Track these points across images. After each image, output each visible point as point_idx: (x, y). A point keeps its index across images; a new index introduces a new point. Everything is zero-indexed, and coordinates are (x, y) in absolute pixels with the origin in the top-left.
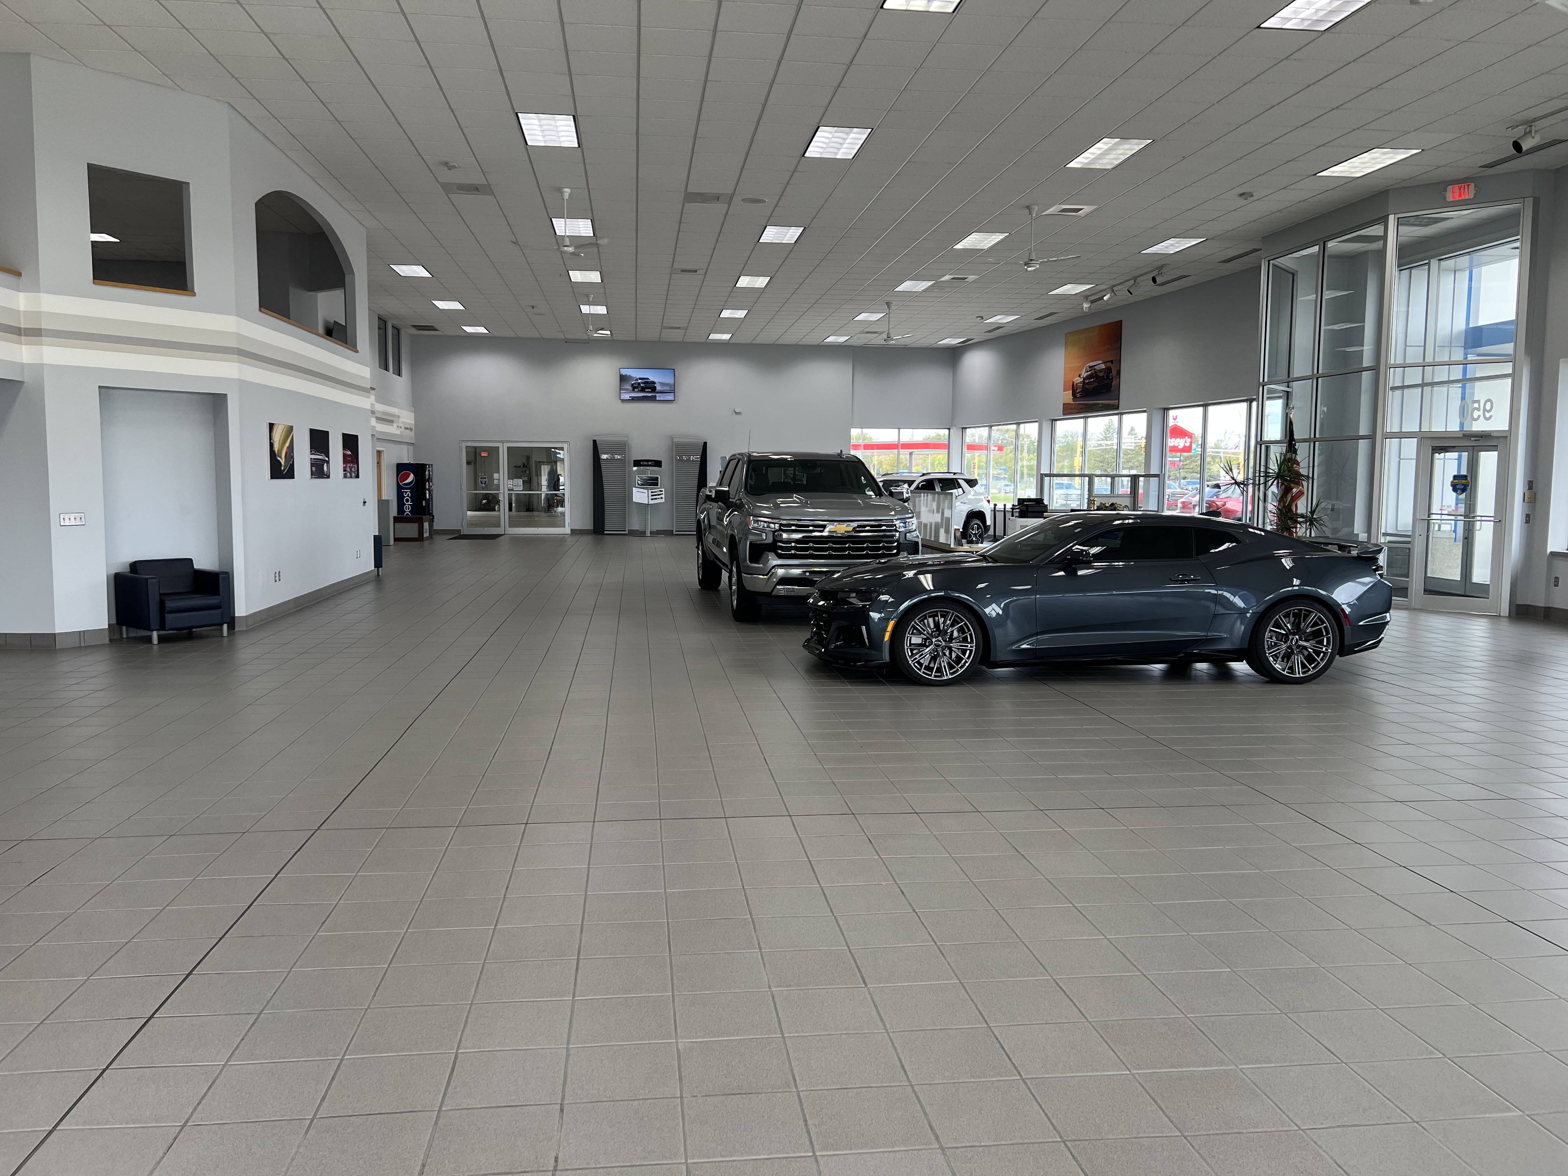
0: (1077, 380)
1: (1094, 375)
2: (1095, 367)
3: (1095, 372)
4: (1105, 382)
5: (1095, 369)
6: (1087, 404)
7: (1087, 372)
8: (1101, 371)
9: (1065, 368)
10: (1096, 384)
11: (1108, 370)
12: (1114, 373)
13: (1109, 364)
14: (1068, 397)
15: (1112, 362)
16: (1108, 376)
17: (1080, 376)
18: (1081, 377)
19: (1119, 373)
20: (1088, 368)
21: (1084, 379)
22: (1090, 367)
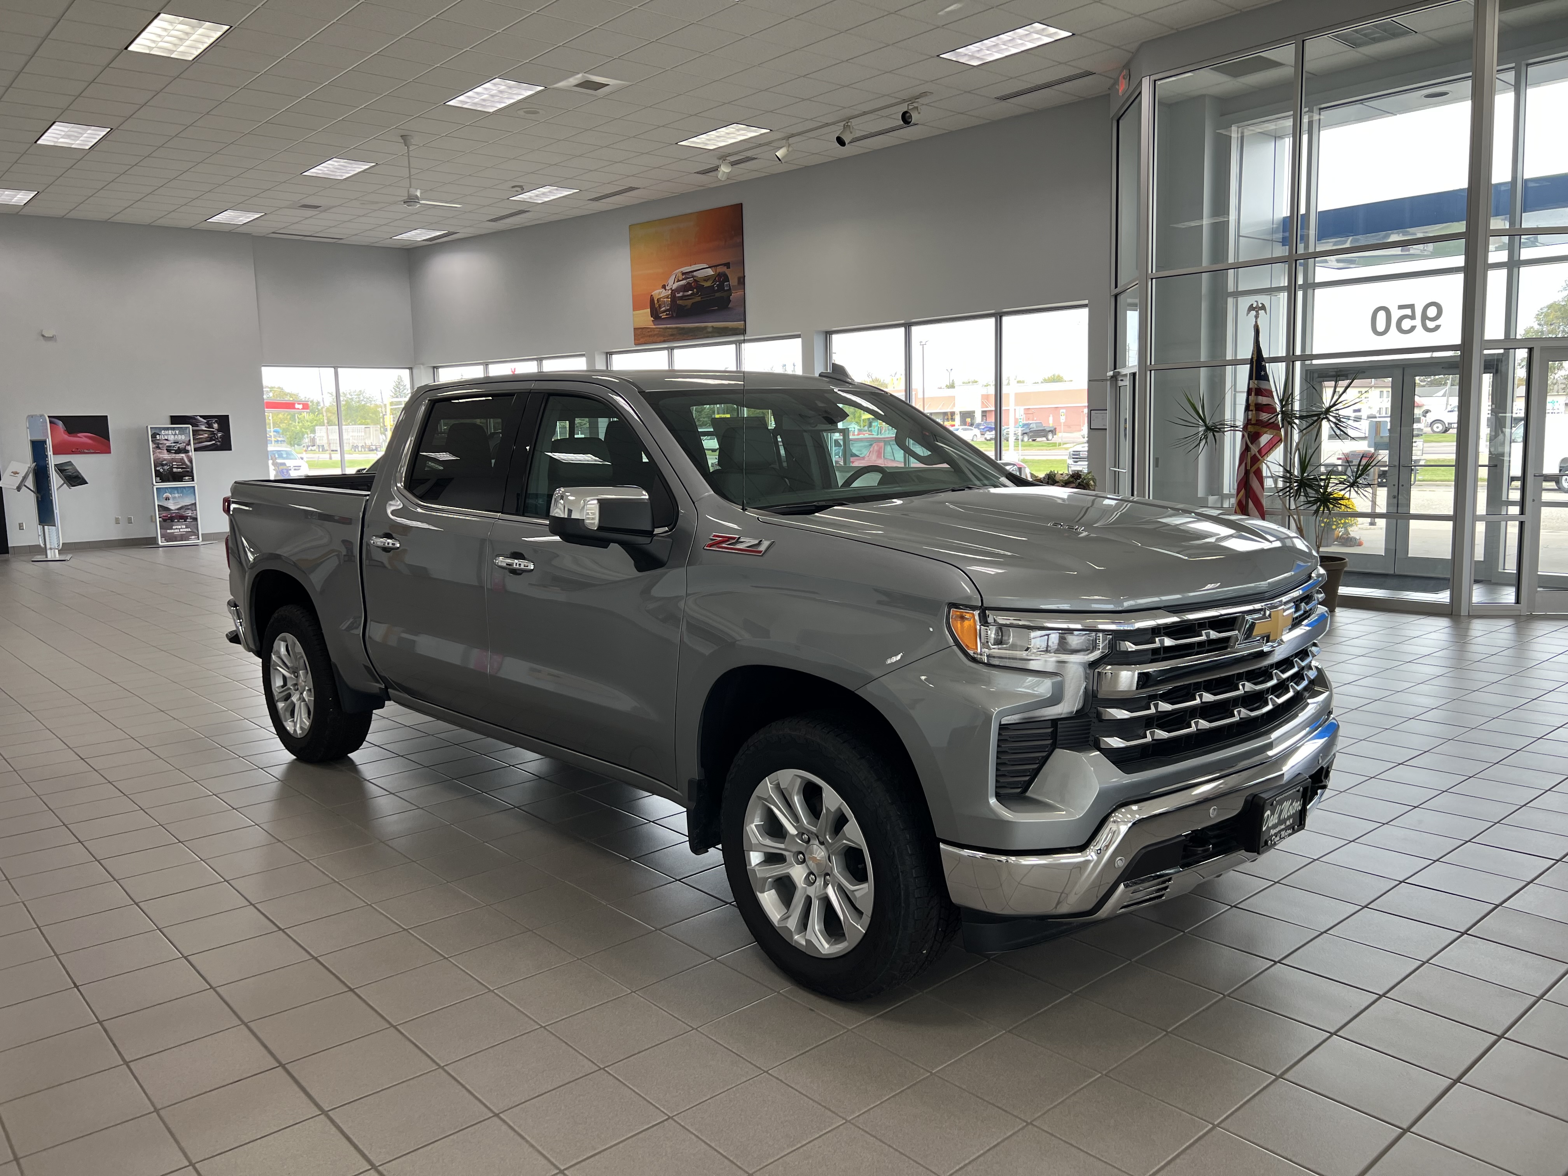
0: (660, 294)
1: (693, 285)
2: (695, 274)
3: (695, 281)
4: (718, 295)
5: (693, 277)
6: (683, 328)
7: (679, 281)
8: (706, 279)
9: (633, 277)
10: (698, 299)
11: (722, 278)
12: (733, 281)
13: (721, 269)
14: (645, 318)
15: (727, 265)
16: (721, 287)
17: (664, 287)
18: (667, 288)
19: (742, 281)
20: (680, 275)
21: (673, 292)
22: (683, 274)
